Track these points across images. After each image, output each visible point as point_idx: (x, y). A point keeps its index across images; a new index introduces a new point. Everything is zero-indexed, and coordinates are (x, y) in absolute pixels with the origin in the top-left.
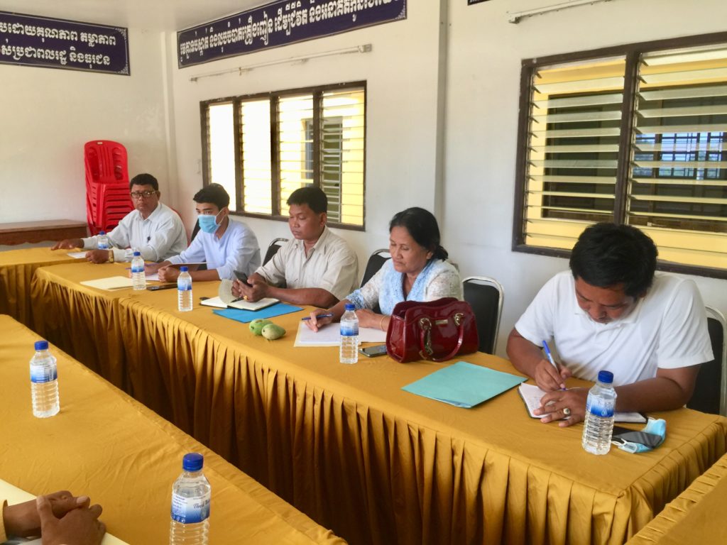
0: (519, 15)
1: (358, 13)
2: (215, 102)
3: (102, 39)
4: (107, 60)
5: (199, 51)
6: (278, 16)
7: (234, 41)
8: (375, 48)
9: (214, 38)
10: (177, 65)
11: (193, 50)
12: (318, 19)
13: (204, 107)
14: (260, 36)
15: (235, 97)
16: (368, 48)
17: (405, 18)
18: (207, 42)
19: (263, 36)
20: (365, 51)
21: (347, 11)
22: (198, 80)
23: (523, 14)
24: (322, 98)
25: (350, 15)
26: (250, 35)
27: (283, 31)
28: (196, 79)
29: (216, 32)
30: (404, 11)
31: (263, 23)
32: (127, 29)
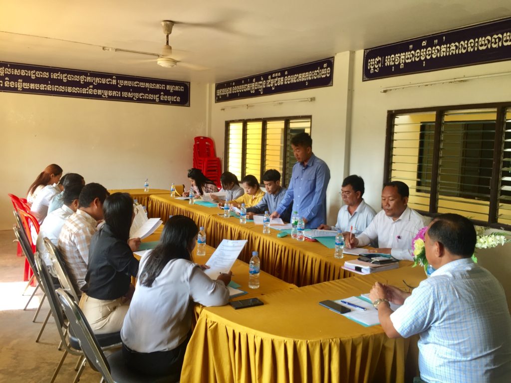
0: (385, 89)
1: (309, 81)
2: (233, 121)
3: (177, 88)
4: (178, 99)
5: (226, 95)
6: (268, 79)
7: (245, 90)
8: (317, 99)
9: (235, 88)
10: (214, 101)
11: (223, 94)
12: (289, 83)
13: (227, 124)
14: (259, 89)
15: (244, 120)
16: (313, 99)
17: (332, 86)
18: (231, 90)
19: (260, 89)
20: (311, 101)
21: (303, 79)
22: (225, 110)
23: (387, 89)
24: (290, 123)
25: (305, 82)
26: (253, 88)
27: (271, 87)
28: (224, 109)
29: (236, 85)
30: (331, 82)
31: (260, 82)
32: (190, 83)
